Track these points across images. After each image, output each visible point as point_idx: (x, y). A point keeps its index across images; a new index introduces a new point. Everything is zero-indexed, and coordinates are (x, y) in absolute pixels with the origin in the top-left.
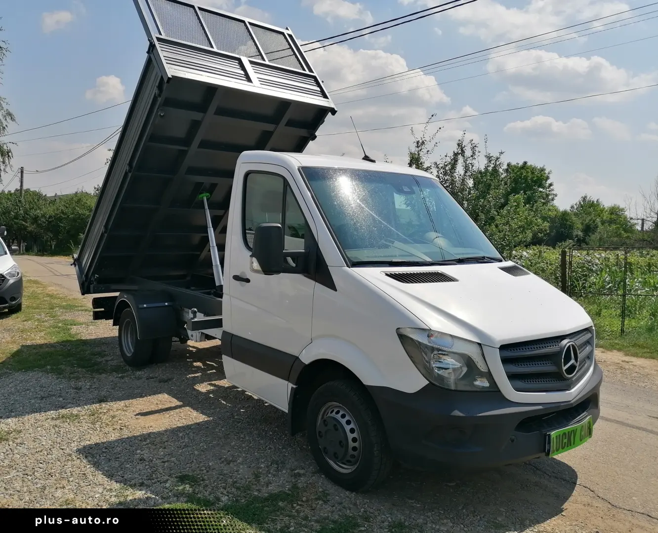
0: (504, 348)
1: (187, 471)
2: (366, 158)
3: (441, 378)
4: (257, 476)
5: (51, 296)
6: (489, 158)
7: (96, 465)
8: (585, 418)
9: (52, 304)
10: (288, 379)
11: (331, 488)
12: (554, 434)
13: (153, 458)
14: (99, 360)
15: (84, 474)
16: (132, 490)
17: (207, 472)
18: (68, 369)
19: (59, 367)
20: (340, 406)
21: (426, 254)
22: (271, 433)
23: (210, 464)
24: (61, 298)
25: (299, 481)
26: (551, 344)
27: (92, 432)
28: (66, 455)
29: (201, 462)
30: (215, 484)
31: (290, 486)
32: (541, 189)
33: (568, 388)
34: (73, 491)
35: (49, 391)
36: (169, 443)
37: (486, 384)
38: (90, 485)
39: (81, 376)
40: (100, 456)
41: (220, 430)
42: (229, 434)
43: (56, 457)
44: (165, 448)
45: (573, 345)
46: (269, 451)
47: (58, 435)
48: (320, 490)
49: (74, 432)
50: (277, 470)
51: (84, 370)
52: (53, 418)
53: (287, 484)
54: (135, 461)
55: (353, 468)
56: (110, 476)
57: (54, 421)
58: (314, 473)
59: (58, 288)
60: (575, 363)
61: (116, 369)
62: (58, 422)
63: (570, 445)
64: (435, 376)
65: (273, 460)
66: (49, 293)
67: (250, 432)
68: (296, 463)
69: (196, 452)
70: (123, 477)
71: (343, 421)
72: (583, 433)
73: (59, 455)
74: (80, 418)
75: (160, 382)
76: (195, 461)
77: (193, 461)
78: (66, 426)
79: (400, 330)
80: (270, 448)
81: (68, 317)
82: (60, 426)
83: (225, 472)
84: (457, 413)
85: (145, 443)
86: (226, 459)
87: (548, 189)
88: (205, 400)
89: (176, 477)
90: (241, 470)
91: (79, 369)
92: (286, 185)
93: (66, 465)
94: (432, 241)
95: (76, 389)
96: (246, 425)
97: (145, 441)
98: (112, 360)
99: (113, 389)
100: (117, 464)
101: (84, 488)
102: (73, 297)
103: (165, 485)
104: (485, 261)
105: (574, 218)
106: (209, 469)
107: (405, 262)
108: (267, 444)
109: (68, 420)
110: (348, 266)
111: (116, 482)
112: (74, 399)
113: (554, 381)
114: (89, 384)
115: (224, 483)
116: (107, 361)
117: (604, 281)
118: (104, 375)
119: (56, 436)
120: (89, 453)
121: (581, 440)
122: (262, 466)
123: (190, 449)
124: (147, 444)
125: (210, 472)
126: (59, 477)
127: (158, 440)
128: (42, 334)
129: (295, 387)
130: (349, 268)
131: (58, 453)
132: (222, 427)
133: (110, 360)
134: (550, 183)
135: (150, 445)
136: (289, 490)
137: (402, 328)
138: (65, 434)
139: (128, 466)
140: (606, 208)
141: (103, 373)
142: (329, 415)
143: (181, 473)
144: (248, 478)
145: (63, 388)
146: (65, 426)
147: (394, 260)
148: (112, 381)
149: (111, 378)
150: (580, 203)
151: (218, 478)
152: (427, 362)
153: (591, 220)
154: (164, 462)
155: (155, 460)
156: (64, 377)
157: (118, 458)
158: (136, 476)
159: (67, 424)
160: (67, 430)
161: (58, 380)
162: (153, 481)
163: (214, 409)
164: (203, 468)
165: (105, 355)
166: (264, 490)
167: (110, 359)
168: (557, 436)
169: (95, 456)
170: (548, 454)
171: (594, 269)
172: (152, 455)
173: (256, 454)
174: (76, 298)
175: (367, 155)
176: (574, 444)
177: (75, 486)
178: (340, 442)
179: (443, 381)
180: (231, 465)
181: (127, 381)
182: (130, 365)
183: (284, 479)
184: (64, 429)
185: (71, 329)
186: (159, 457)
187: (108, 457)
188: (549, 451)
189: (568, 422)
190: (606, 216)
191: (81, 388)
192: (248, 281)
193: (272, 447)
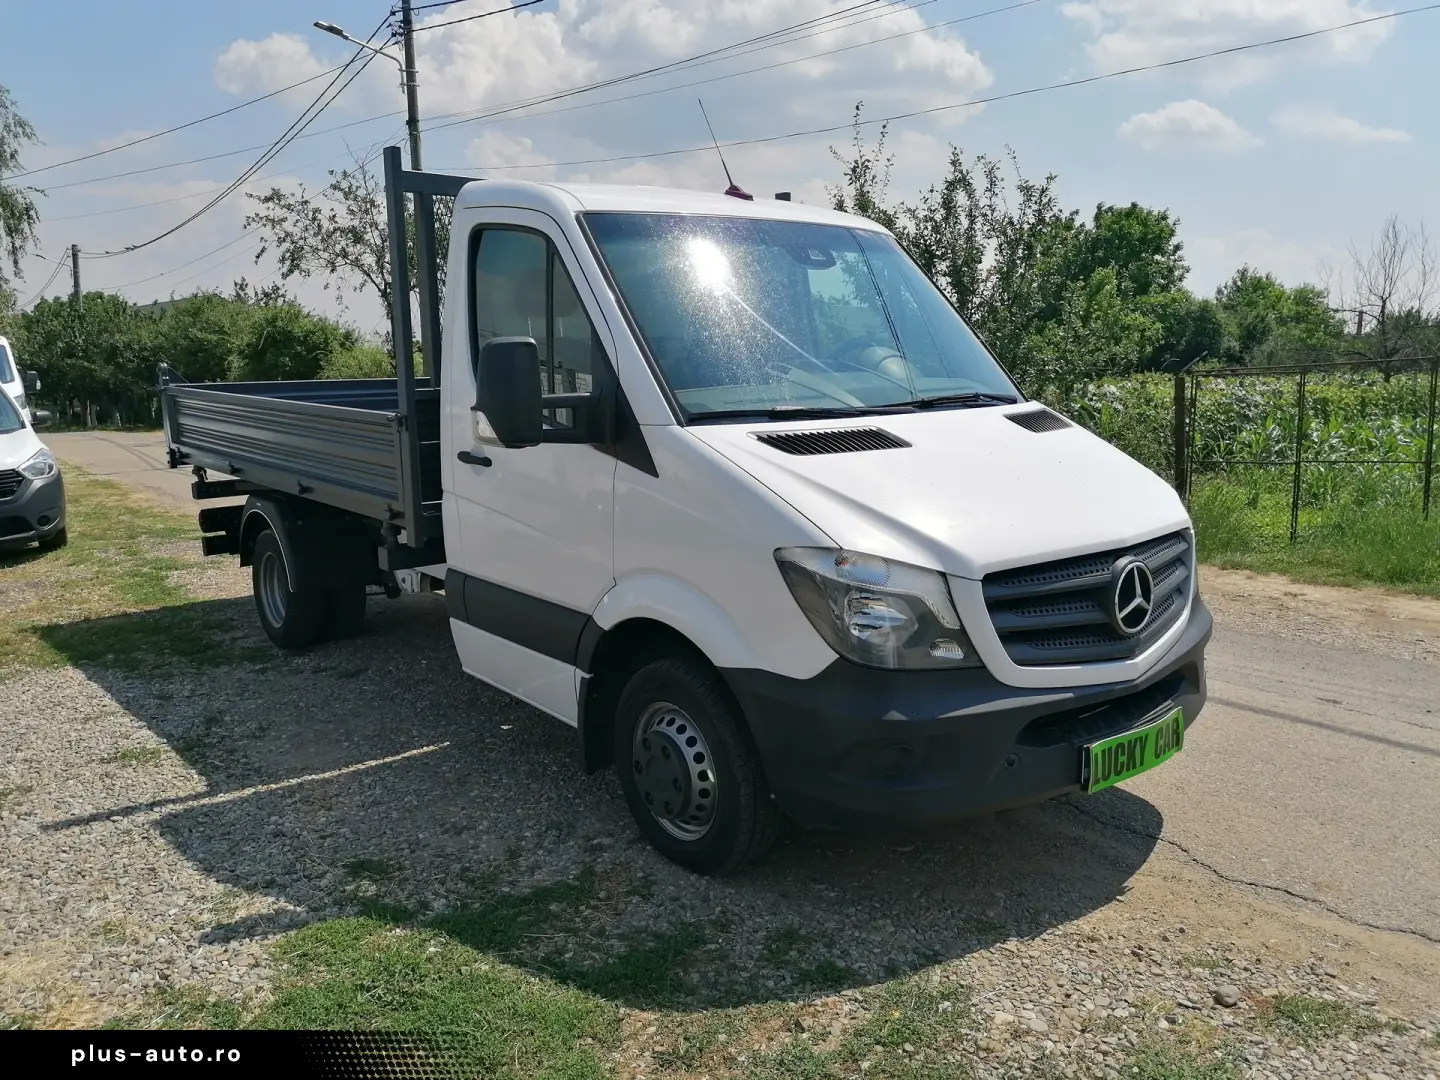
0: (991, 579)
1: (370, 852)
2: (734, 191)
3: (864, 646)
4: (513, 855)
5: (134, 512)
6: (1026, 190)
7: (183, 848)
8: (1169, 713)
9: (131, 530)
10: (574, 662)
11: (662, 870)
12: (1096, 747)
13: (301, 829)
14: (218, 637)
15: (153, 870)
16: (247, 898)
17: (413, 852)
18: (151, 658)
19: (132, 655)
20: (676, 710)
21: (852, 392)
22: (555, 768)
23: (421, 836)
24: (155, 516)
25: (599, 860)
26: (1093, 568)
27: (180, 784)
28: (119, 832)
29: (401, 833)
30: (425, 875)
31: (578, 871)
32: (1158, 257)
33: (1130, 654)
34: (124, 904)
35: (103, 706)
36: (340, 799)
37: (956, 653)
38: (161, 890)
39: (175, 672)
40: (191, 831)
41: (451, 767)
42: (469, 774)
43: (99, 838)
44: (330, 809)
45: (1138, 568)
46: (547, 804)
47: (108, 794)
48: (640, 875)
49: (144, 786)
50: (558, 841)
51: (184, 660)
52: (102, 760)
53: (573, 867)
54: (263, 839)
55: (704, 830)
56: (208, 870)
57: (105, 765)
58: (631, 843)
59: (152, 495)
60: (1145, 604)
61: (253, 655)
62: (111, 768)
63: (1134, 767)
64: (852, 644)
65: (552, 821)
66: (132, 505)
67: (513, 768)
68: (597, 826)
69: (395, 815)
70: (233, 871)
71: (681, 740)
72: (1161, 742)
73: (104, 833)
74: (159, 756)
75: (340, 678)
76: (389, 832)
77: (385, 833)
78: (129, 774)
79: (783, 552)
80: (549, 799)
81: (164, 553)
82: (115, 775)
83: (449, 850)
84: (895, 715)
85: (289, 801)
86: (454, 825)
87: (1172, 258)
88: (429, 709)
89: (344, 866)
90: (483, 846)
91: (174, 659)
92: (551, 253)
93: (118, 853)
94: (876, 367)
95: (160, 698)
96: (507, 754)
97: (290, 797)
98: (245, 637)
99: (238, 695)
100: (225, 845)
101: (147, 899)
102: (181, 512)
103: (318, 884)
104: (980, 402)
105: (1221, 316)
106: (415, 846)
107: (802, 410)
108: (542, 792)
109: (134, 762)
110: (680, 424)
111: (217, 881)
112: (154, 718)
113: (1099, 641)
114: (189, 687)
115: (443, 872)
116: (234, 639)
117: (1269, 437)
118: (224, 668)
119: (103, 795)
120: (168, 827)
121: (1157, 756)
122: (528, 834)
123: (382, 808)
124: (295, 802)
125: (418, 853)
126: (100, 878)
127: (318, 793)
128: (106, 589)
129: (587, 676)
130: (683, 426)
131: (103, 829)
132: (457, 762)
133: (241, 638)
134: (1176, 244)
135: (299, 805)
136: (576, 878)
137: (785, 548)
138: (124, 790)
139: (248, 848)
140: (1288, 292)
141: (222, 663)
142: (655, 728)
143: (355, 856)
144: (495, 860)
145: (134, 697)
146: (126, 775)
147: (779, 408)
148: (240, 679)
149: (238, 674)
150: (1235, 283)
151: (432, 863)
152: (837, 616)
153: (1257, 317)
154: (323, 838)
155: (305, 833)
156: (141, 676)
157: (229, 833)
158: (260, 868)
159: (130, 770)
160: (130, 782)
161: (127, 682)
162: (294, 877)
163: (445, 726)
164: (405, 845)
165: (233, 628)
166: (525, 881)
167: (241, 634)
168: (1103, 751)
169: (182, 831)
170: (1085, 787)
171: (1251, 415)
172: (300, 825)
173: (519, 811)
174: (187, 513)
175: (735, 183)
176: (1142, 764)
177: (130, 894)
178: (676, 781)
179: (870, 652)
180: (463, 836)
181: (272, 678)
182: (281, 647)
183: (569, 856)
184: (122, 780)
185: (167, 577)
186: (314, 827)
187: (208, 832)
188: (1087, 780)
189: (1131, 721)
190: (1288, 308)
191: (171, 697)
192: (487, 462)
193: (554, 796)
